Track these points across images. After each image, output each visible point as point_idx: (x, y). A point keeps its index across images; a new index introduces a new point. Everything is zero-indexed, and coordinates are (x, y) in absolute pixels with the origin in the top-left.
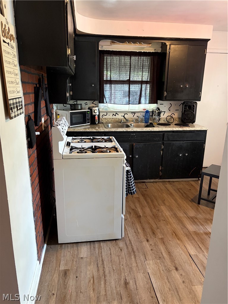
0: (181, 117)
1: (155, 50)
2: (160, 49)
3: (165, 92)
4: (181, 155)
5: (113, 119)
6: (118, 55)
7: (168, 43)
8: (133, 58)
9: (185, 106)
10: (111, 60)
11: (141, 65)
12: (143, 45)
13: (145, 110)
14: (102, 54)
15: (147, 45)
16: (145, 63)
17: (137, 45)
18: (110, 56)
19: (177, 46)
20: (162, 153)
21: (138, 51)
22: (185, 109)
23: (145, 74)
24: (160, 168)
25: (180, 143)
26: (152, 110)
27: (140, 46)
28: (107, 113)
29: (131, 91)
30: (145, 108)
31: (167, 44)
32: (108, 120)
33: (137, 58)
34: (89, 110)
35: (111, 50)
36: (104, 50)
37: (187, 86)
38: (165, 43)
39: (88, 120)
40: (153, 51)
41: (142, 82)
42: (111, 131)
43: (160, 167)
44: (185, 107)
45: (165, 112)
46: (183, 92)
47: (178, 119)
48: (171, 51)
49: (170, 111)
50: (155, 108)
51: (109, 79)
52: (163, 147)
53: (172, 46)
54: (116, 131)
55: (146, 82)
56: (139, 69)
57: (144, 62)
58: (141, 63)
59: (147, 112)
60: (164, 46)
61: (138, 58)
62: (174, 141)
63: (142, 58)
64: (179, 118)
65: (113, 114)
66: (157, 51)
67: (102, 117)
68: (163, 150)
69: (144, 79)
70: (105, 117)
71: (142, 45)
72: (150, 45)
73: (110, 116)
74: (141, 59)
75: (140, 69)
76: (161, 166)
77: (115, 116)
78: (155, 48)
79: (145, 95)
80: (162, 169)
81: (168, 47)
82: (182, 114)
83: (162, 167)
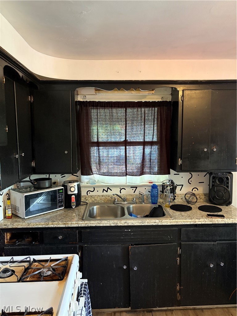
0: (208, 192)
1: (162, 98)
2: (171, 97)
3: (180, 159)
4: (212, 266)
5: (104, 197)
6: (107, 107)
7: (180, 88)
8: (129, 110)
9: (214, 178)
10: (97, 114)
11: (141, 120)
12: (142, 92)
13: (152, 183)
14: (84, 106)
15: (148, 92)
16: (148, 116)
17: (133, 92)
18: (95, 109)
19: (193, 92)
20: (178, 261)
21: (136, 101)
22: (213, 184)
23: (149, 133)
24: (178, 288)
25: (209, 245)
26: (162, 183)
27: (139, 94)
28: (94, 188)
29: (128, 157)
30: (151, 181)
31: (178, 89)
32: (96, 198)
33: (135, 110)
34: (63, 188)
35: (97, 101)
36: (87, 101)
37: (215, 150)
38: (176, 89)
39: (60, 202)
40: (160, 100)
41: (144, 144)
42: (90, 225)
43: (176, 286)
44: (213, 180)
45: (182, 185)
46: (208, 159)
47: (203, 197)
48: (186, 99)
49: (190, 184)
50: (165, 181)
51: (96, 140)
52: (179, 251)
53: (186, 92)
54: (98, 225)
55: (151, 143)
56: (139, 126)
57: (146, 115)
58: (141, 117)
59: (154, 187)
60: (175, 92)
61: (138, 111)
62: (199, 241)
63: (143, 109)
64: (205, 195)
65: (104, 190)
66: (164, 100)
67: (87, 194)
68: (180, 256)
69: (147, 140)
70: (91, 194)
71: (140, 92)
72: (153, 92)
73: (99, 193)
74: (141, 111)
75: (141, 125)
76: (178, 284)
77: (107, 192)
78: (163, 96)
79: (151, 162)
80: (180, 289)
81: (180, 93)
82: (210, 190)
83: (180, 286)
